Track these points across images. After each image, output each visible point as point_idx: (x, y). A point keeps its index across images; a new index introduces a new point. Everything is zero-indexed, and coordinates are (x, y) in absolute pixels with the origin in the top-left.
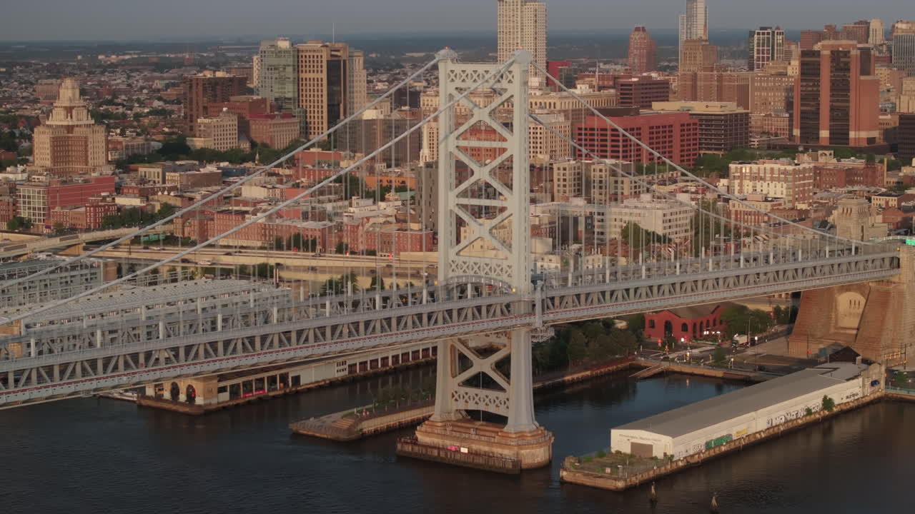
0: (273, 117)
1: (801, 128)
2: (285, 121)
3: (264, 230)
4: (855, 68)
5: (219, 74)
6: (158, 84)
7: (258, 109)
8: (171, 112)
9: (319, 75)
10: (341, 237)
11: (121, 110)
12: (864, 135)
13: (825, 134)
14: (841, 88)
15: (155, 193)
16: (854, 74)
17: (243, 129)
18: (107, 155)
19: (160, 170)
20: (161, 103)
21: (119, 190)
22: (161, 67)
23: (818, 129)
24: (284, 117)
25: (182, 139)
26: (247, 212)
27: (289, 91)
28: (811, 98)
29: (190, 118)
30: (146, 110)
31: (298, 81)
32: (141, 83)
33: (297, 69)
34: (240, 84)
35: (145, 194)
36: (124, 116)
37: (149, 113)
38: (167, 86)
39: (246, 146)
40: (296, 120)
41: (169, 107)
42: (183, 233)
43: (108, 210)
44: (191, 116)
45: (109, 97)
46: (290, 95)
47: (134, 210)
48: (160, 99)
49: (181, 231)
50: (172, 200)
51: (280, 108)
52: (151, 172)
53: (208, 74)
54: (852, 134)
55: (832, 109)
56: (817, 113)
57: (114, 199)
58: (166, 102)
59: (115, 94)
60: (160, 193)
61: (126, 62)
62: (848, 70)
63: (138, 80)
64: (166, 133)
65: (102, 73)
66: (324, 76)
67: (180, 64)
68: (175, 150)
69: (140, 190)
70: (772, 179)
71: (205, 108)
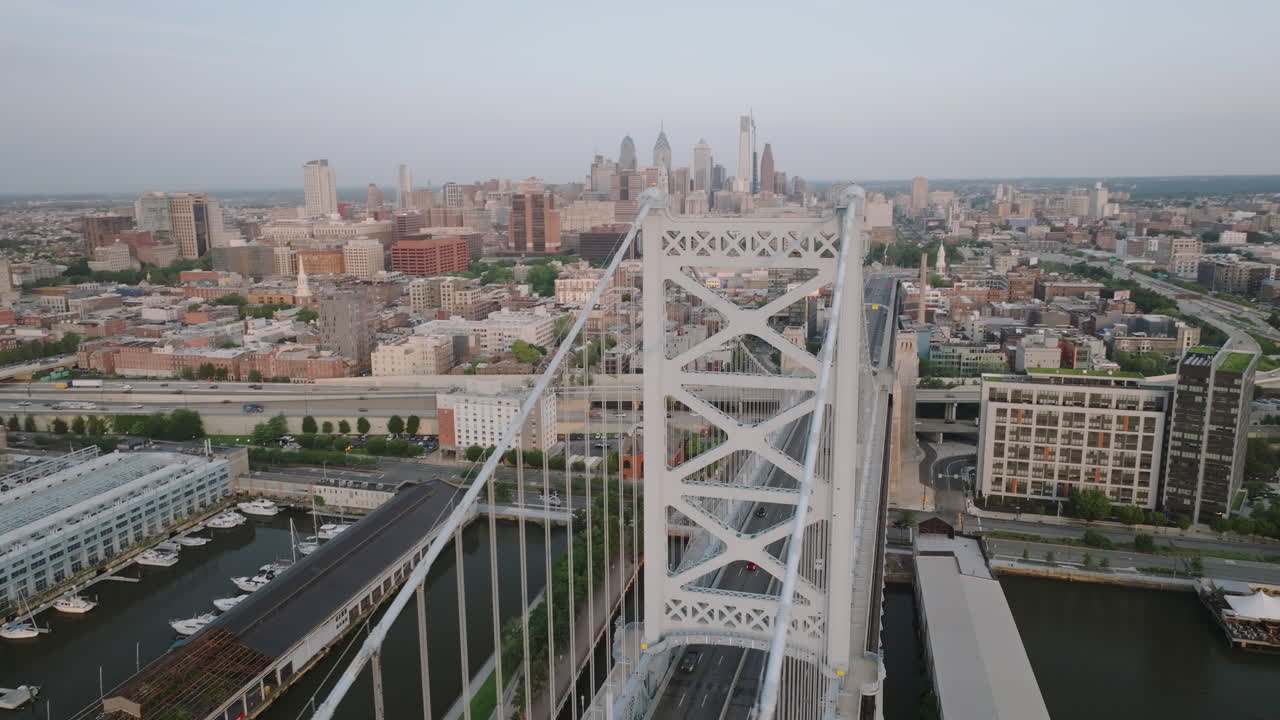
0: (157, 244)
1: (516, 242)
2: (167, 247)
3: (174, 361)
4: (547, 204)
5: (110, 215)
6: (65, 219)
7: (144, 240)
8: (77, 238)
9: (189, 215)
10: (253, 365)
11: (38, 237)
12: (553, 245)
13: (530, 245)
14: (539, 217)
15: (56, 322)
16: (547, 210)
17: (133, 254)
18: (11, 279)
19: (63, 298)
20: (69, 232)
21: (20, 321)
22: (70, 208)
23: (525, 243)
24: (165, 244)
25: (84, 262)
26: (153, 344)
27: (167, 226)
28: (520, 223)
29: (89, 245)
30: (57, 238)
31: (173, 219)
32: (54, 219)
33: (171, 211)
34: (128, 222)
35: (46, 325)
36: (39, 242)
37: (60, 240)
38: (73, 221)
39: (137, 266)
40: (174, 246)
41: (74, 235)
42: (89, 365)
43: (6, 344)
44: (91, 244)
45: (29, 228)
46: (167, 229)
47: (35, 342)
48: (67, 229)
49: (86, 363)
50: (74, 327)
51: (161, 238)
52: (52, 299)
53: (102, 215)
54: (547, 245)
55: (534, 229)
56: (524, 233)
57: (13, 331)
58: (73, 232)
59: (34, 226)
60: (63, 322)
61: (46, 206)
62: (542, 206)
63: (53, 217)
64: (71, 256)
65: (28, 212)
66: (192, 215)
67: (82, 206)
68: (79, 272)
69: (42, 320)
70: (589, 290)
71: (101, 238)
